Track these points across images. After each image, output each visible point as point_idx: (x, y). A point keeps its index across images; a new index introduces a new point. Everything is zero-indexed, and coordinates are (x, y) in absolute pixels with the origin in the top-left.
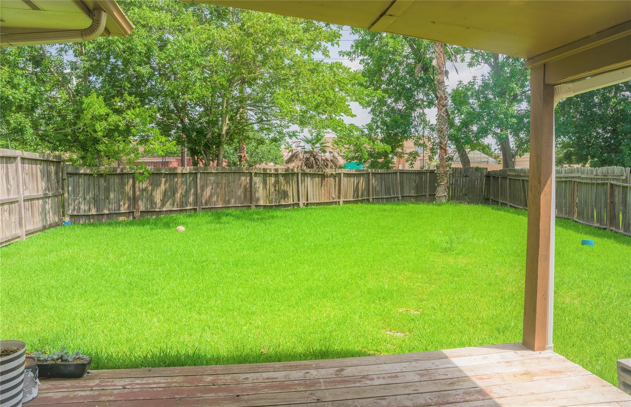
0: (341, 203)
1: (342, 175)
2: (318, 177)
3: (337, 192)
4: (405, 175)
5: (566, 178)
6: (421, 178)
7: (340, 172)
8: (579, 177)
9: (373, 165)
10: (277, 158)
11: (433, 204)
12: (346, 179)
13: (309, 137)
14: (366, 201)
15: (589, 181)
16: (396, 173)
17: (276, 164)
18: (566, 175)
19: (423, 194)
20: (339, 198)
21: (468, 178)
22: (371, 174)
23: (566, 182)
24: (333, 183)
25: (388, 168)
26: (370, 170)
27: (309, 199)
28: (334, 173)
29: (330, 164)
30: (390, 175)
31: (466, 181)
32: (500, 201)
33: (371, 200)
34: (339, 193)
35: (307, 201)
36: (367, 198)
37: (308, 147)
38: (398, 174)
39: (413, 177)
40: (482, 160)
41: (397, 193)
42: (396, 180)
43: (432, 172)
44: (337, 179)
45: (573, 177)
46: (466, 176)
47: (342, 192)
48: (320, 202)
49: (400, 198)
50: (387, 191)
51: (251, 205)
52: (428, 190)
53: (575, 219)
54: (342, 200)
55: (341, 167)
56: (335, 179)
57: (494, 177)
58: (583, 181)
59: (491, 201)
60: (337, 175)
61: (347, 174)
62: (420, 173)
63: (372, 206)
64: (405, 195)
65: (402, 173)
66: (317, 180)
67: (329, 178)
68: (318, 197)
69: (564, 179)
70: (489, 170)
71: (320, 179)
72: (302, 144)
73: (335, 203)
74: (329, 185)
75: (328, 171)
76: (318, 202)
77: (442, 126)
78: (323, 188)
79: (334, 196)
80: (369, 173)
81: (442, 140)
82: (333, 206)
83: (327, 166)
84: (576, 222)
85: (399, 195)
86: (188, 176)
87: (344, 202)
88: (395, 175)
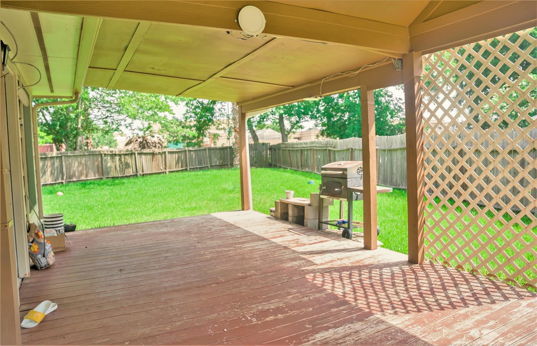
0: (167, 173)
1: (167, 153)
2: (150, 155)
3: (164, 165)
4: (212, 151)
5: (310, 147)
6: (224, 153)
7: (165, 151)
8: (316, 146)
9: (188, 145)
10: (111, 143)
11: (232, 169)
12: (169, 155)
13: (141, 127)
14: (185, 170)
15: (320, 148)
16: (205, 149)
17: (111, 147)
18: (310, 146)
19: (226, 163)
20: (166, 169)
21: (257, 151)
22: (187, 151)
23: (310, 149)
24: (161, 159)
25: (200, 146)
26: (186, 148)
27: (144, 171)
28: (161, 151)
29: (158, 145)
30: (201, 152)
31: (256, 152)
32: (278, 165)
33: (188, 169)
34: (166, 165)
35: (143, 172)
36: (186, 168)
37: (141, 134)
38: (207, 150)
39: (218, 151)
40: (276, 137)
41: (207, 164)
42: (206, 154)
43: (230, 148)
44: (163, 155)
45: (313, 147)
46: (256, 149)
47: (168, 165)
48: (153, 172)
49: (209, 167)
50: (200, 163)
51: (103, 177)
52: (229, 161)
53: (316, 172)
54: (167, 170)
55: (165, 147)
56: (162, 156)
57: (274, 149)
58: (318, 149)
59: (273, 165)
60: (163, 153)
61: (171, 152)
62: (223, 149)
63: (189, 173)
64: (213, 165)
65: (210, 149)
66: (149, 157)
67: (157, 156)
68: (150, 170)
69: (309, 148)
70: (271, 144)
71: (151, 156)
72: (136, 131)
73: (163, 173)
74: (158, 160)
75: (157, 150)
76: (150, 172)
77: (235, 116)
78: (154, 162)
79: (162, 168)
80: (186, 151)
81: (236, 125)
82: (162, 175)
83: (155, 147)
84: (316, 173)
85: (209, 165)
86: (55, 159)
87: (169, 172)
88: (204, 151)
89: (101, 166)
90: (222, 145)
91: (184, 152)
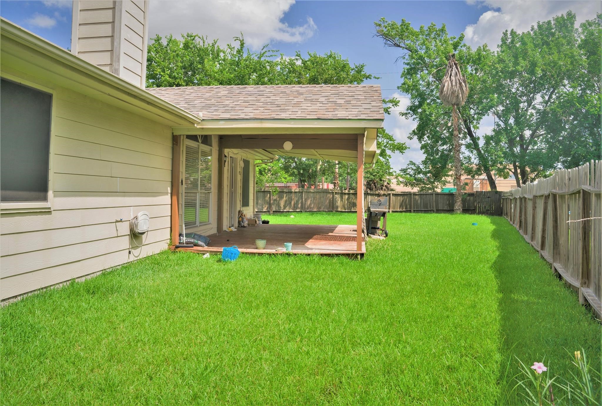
1: (391, 195)
2: (376, 196)
4: (439, 196)
7: (390, 193)
12: (393, 197)
14: (408, 211)
21: (490, 198)
22: (413, 195)
28: (386, 193)
29: (384, 188)
30: (428, 196)
33: (412, 211)
36: (410, 209)
38: (434, 195)
41: (433, 208)
42: (433, 199)
44: (388, 197)
47: (391, 205)
49: (435, 211)
50: (425, 206)
51: (333, 210)
54: (391, 210)
60: (388, 195)
61: (395, 194)
63: (413, 214)
64: (439, 209)
67: (383, 196)
75: (382, 192)
77: (457, 164)
81: (457, 173)
85: (435, 209)
86: (298, 193)
87: (393, 211)
88: (431, 196)
89: (332, 202)
90: (449, 191)
91: (409, 195)
